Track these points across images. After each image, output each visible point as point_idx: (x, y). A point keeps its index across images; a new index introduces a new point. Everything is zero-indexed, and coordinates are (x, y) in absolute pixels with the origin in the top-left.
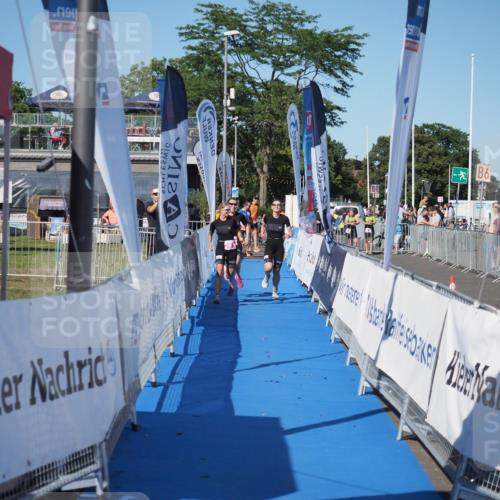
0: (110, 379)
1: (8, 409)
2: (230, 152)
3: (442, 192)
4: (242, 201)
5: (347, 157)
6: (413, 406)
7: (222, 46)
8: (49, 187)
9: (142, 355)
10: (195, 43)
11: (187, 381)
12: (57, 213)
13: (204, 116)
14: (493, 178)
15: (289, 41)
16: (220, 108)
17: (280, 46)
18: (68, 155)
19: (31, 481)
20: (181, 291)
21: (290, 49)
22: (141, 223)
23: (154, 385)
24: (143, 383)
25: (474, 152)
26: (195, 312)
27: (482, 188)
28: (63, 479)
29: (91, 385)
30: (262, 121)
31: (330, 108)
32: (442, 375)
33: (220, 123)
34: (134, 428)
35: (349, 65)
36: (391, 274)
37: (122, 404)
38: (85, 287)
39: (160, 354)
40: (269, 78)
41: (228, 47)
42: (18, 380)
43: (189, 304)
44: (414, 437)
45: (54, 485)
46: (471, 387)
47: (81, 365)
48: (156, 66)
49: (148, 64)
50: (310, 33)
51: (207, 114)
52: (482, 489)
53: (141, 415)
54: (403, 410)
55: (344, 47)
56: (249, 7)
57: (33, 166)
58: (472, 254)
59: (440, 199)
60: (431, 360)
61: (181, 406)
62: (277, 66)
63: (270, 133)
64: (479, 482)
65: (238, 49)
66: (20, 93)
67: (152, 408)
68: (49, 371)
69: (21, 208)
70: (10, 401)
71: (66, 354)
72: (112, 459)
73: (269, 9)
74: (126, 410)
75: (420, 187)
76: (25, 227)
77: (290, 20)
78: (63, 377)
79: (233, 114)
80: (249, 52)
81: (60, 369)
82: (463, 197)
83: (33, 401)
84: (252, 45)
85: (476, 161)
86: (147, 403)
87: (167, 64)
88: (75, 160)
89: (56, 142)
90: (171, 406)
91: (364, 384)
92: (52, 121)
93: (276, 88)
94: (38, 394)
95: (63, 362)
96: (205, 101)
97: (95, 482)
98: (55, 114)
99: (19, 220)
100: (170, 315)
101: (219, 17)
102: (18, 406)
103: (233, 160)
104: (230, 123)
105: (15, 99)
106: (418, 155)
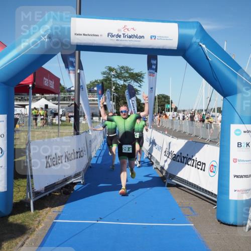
0: (84, 156)
1: (59, 163)
2: (113, 102)
3: (164, 110)
4: (116, 113)
5: (142, 102)
6: (157, 161)
7: (111, 77)
8: (70, 110)
9: (92, 150)
10: (105, 76)
11: (103, 156)
12: (72, 116)
13: (107, 94)
14: (176, 107)
15: (127, 75)
16: (111, 91)
17: (125, 76)
18: (73, 102)
19: (66, 180)
20: (102, 135)
21: (127, 77)
22: (92, 119)
23: (96, 157)
24: (93, 157)
25: (171, 101)
26: (105, 139)
27: (173, 109)
28: (73, 180)
29: (80, 157)
30: (121, 94)
31: (137, 91)
32: (163, 153)
33: (111, 95)
34: (90, 167)
35: (141, 80)
36: (151, 130)
37: (87, 162)
38: (78, 134)
39: (97, 149)
40: (122, 84)
41: (113, 76)
42: (62, 156)
43: (104, 137)
44: (157, 168)
45: (70, 181)
46: (170, 157)
47: (77, 153)
48: (96, 81)
49: (94, 81)
50: (132, 73)
51: (108, 93)
52: (173, 181)
53: (92, 164)
54: (154, 162)
55: (140, 76)
56: (118, 67)
57: (67, 105)
58: (171, 125)
59: (164, 112)
60: (161, 150)
61: (102, 162)
62: (125, 81)
63: (123, 97)
64: (172, 179)
65: (115, 77)
66: (64, 88)
67: (95, 162)
68: (69, 154)
69: (64, 115)
70: (60, 161)
71: (74, 150)
72: (85, 175)
73: (123, 67)
74: (88, 163)
75: (159, 109)
76: (65, 120)
77: (127, 70)
78: (73, 155)
79: (114, 92)
80: (118, 78)
81: (72, 153)
82: (169, 111)
83: (65, 161)
84: (119, 76)
85: (172, 103)
86: (93, 161)
87: (99, 81)
88: (75, 104)
89: (72, 100)
90: (99, 162)
91: (145, 156)
92: (72, 94)
93: (124, 86)
94: (67, 160)
95: (73, 152)
96: (108, 90)
97: (81, 180)
98: (72, 93)
99: (64, 118)
100: (99, 140)
101: (111, 69)
102: (62, 162)
103: (114, 103)
104: (113, 95)
105: (63, 90)
106: (158, 102)
